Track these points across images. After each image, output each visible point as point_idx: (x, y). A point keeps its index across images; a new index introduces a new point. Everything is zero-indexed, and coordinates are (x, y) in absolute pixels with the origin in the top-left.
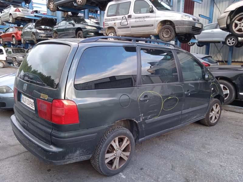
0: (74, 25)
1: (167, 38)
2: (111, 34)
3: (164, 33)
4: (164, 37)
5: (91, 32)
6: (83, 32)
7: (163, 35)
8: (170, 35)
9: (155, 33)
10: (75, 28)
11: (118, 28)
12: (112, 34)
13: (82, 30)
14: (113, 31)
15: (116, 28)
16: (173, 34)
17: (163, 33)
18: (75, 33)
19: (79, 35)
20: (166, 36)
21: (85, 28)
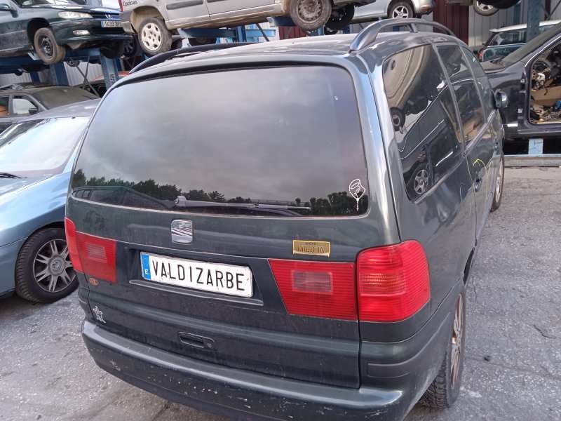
0: (14, 13)
1: (312, 19)
2: (149, 27)
3: (302, 7)
4: (303, 18)
5: (81, 28)
6: (55, 31)
7: (300, 14)
8: (319, 10)
9: (279, 11)
10: (23, 22)
11: (168, 8)
12: (153, 25)
13: (50, 27)
14: (151, 17)
15: (161, 8)
16: (328, 8)
17: (299, 9)
18: (26, 36)
19: (40, 40)
20: (310, 16)
21: (60, 19)
